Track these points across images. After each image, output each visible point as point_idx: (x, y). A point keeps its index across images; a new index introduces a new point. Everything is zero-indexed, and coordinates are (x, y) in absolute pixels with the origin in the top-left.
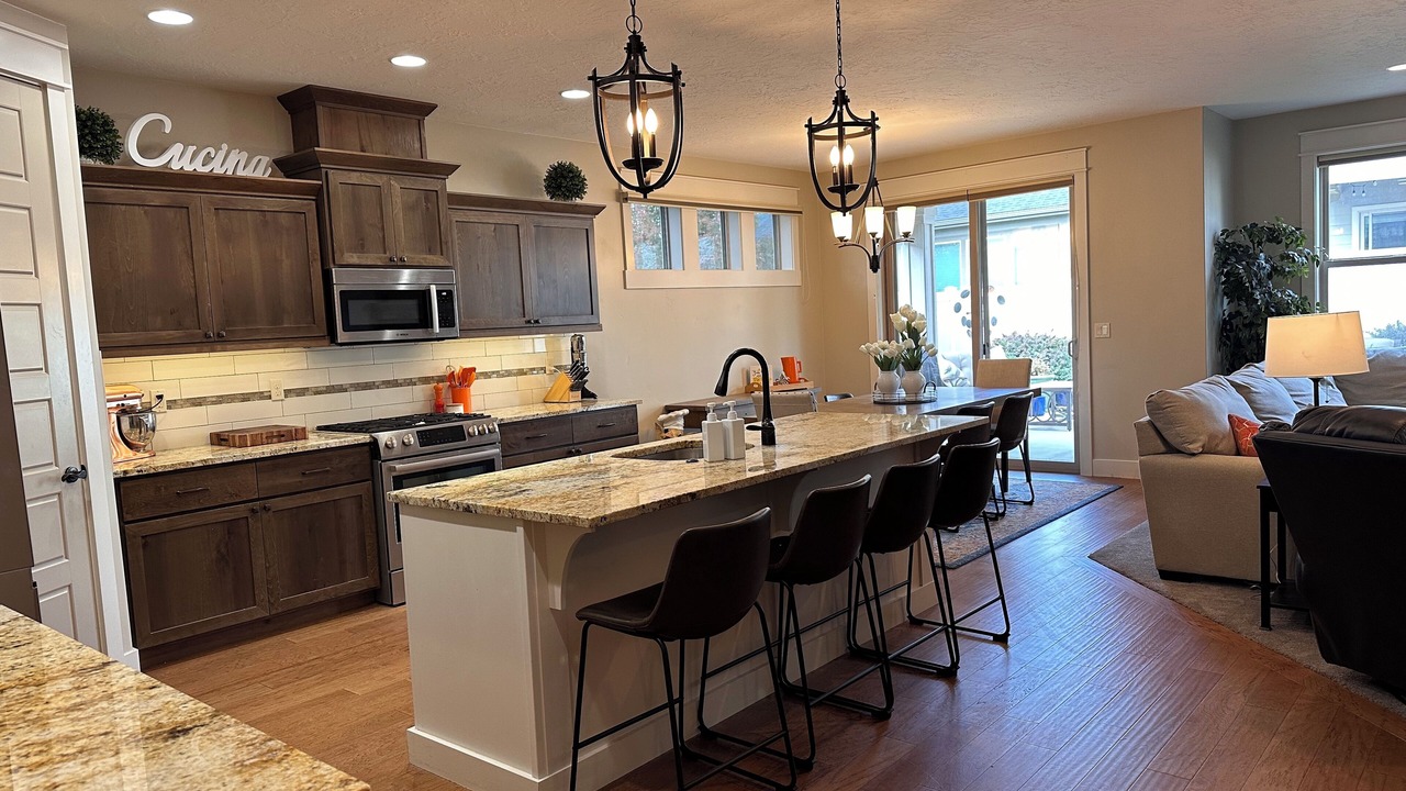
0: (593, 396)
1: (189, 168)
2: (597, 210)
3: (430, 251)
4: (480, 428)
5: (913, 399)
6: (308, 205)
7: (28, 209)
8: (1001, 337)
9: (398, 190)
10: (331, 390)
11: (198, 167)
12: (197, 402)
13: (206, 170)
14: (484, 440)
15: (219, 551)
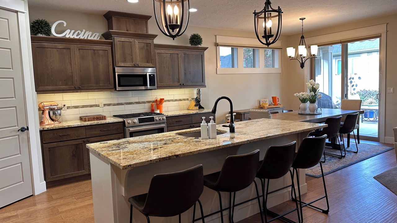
0: (203, 108)
1: (72, 37)
2: (205, 49)
3: (148, 62)
4: (160, 118)
5: (312, 113)
6: (108, 48)
7: (10, 49)
8: (360, 91)
9: (137, 43)
10: (118, 104)
11: (75, 36)
12: (76, 107)
13: (78, 37)
14: (162, 121)
15: (73, 153)
